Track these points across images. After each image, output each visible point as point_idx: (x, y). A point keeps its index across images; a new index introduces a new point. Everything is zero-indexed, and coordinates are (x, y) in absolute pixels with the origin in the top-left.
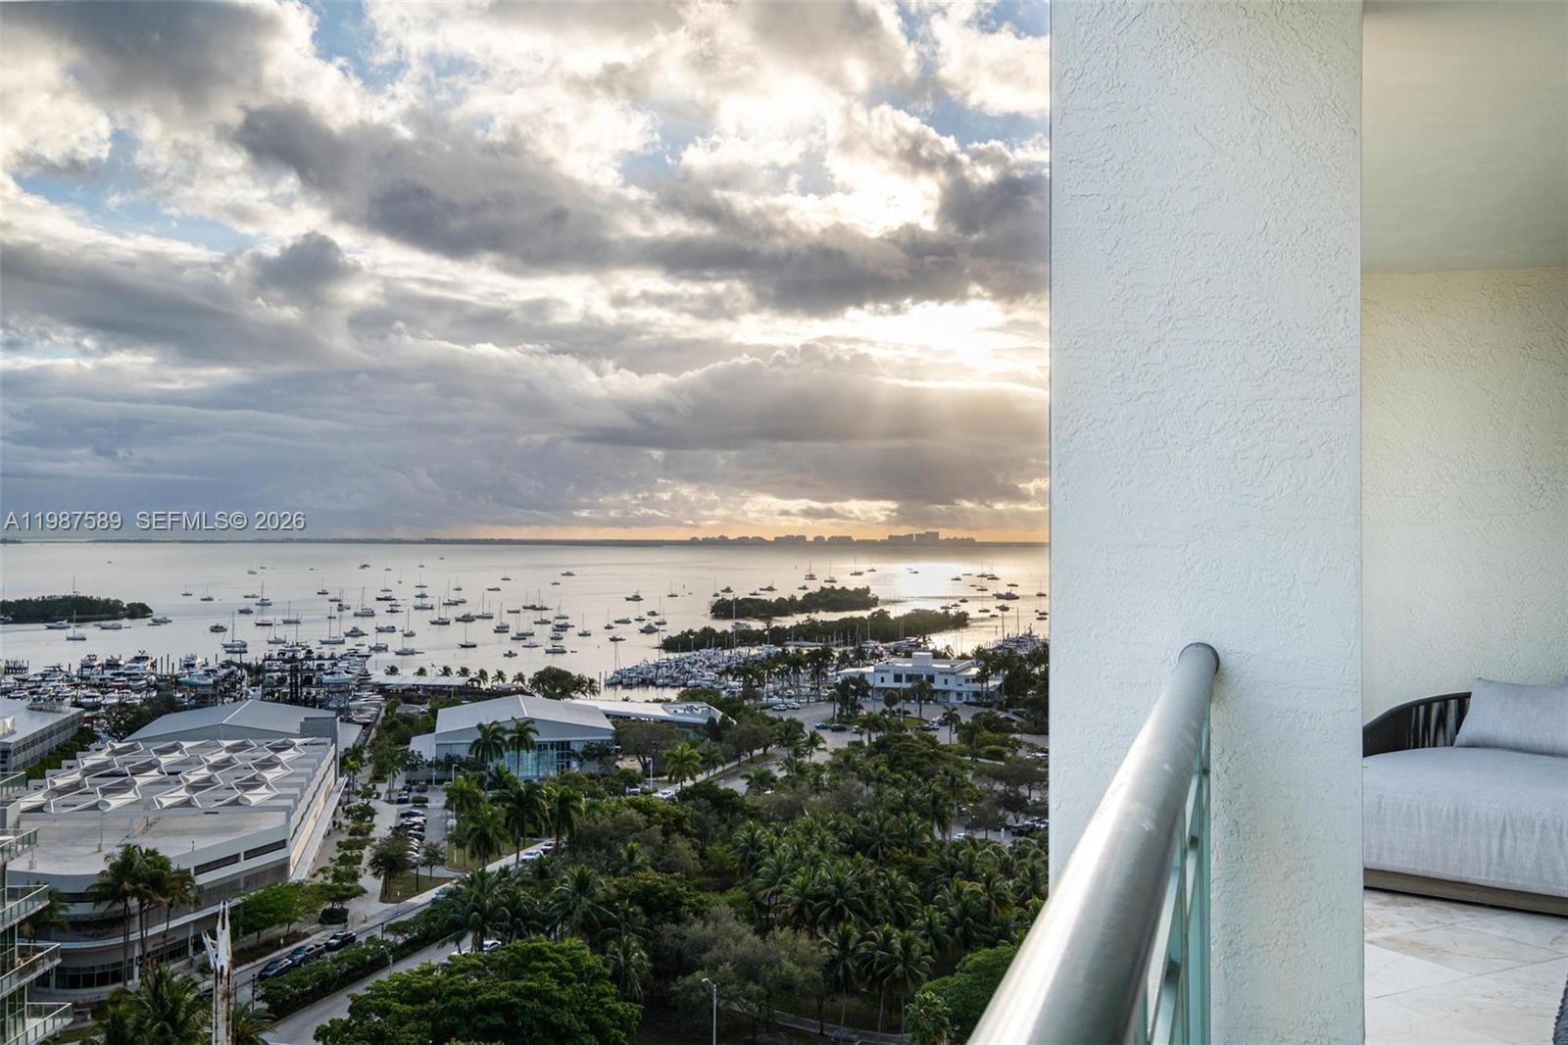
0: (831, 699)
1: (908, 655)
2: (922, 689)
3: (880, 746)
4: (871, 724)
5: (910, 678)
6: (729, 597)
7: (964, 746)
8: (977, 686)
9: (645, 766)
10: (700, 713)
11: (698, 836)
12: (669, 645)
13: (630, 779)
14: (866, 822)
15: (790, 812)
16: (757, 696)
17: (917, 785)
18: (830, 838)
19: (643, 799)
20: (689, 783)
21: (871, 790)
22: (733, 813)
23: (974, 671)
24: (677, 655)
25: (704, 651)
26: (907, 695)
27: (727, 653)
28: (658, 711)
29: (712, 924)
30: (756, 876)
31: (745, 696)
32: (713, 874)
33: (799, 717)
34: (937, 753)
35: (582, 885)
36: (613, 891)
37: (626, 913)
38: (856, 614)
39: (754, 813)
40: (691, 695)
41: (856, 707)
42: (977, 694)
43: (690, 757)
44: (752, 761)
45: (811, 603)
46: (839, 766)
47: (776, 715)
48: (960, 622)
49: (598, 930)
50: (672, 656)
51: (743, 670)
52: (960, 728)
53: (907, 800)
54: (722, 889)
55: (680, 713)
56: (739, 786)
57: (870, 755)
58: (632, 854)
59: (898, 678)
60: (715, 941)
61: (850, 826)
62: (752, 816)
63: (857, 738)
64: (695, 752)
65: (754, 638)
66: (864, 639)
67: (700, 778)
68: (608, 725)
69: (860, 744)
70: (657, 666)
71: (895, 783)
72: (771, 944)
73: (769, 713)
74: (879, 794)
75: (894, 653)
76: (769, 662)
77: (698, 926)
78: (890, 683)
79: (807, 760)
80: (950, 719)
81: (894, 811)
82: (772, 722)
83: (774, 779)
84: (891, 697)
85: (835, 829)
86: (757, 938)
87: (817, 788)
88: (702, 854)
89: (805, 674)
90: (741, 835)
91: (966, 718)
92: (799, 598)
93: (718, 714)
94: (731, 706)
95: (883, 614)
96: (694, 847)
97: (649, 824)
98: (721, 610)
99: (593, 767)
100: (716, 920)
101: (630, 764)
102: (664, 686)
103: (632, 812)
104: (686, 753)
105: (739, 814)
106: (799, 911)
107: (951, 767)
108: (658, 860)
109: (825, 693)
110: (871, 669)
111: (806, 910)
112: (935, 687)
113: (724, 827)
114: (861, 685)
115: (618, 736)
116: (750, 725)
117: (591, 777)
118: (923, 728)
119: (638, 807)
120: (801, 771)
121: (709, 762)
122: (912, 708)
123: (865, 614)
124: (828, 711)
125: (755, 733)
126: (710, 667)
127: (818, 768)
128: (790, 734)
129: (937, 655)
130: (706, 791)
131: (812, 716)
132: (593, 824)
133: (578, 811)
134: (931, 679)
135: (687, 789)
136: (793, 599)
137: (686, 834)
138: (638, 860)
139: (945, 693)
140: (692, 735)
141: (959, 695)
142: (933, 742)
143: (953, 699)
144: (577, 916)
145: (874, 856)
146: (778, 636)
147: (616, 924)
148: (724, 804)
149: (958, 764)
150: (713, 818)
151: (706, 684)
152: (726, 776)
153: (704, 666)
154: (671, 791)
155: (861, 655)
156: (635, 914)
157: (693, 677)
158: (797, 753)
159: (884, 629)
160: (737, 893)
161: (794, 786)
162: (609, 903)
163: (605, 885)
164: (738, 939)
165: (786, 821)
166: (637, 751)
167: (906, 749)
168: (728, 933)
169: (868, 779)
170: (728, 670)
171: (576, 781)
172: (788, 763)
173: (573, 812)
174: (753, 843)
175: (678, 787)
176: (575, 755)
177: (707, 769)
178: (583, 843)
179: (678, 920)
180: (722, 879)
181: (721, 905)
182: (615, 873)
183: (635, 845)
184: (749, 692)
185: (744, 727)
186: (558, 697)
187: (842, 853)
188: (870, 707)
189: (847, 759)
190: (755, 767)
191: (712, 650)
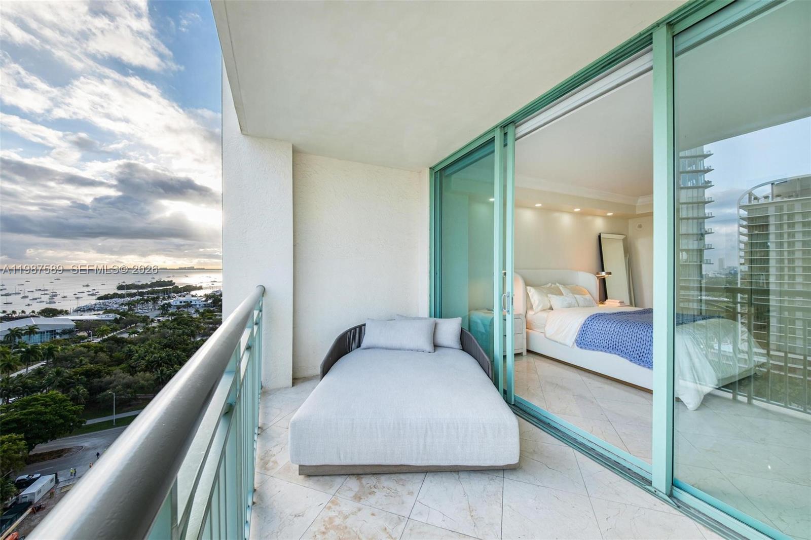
0: (159, 309)
1: (184, 296)
2: (189, 305)
3: (175, 320)
4: (172, 314)
5: (184, 302)
6: (124, 284)
7: (201, 317)
8: (205, 303)
9: (89, 334)
10: (111, 316)
11: (109, 352)
12: (99, 298)
13: (83, 338)
14: (170, 340)
15: (143, 341)
16: (133, 310)
17: (185, 328)
18: (157, 345)
19: (86, 344)
20: (106, 337)
21: (172, 331)
22: (123, 343)
23: (204, 299)
24: (103, 301)
25: (114, 299)
26: (184, 307)
27: (123, 300)
28: (95, 317)
29: (114, 376)
30: (131, 359)
31: (129, 310)
32: (115, 361)
33: (148, 315)
34: (192, 320)
35: (58, 373)
36: (72, 373)
37: (78, 379)
38: (168, 287)
39: (131, 342)
40: (107, 312)
41: (167, 310)
42: (204, 305)
43: (107, 330)
44: (131, 328)
45: (153, 285)
46: (161, 326)
47: (140, 315)
48: (200, 288)
49: (65, 386)
50: (101, 301)
51: (128, 304)
52: (199, 313)
53: (183, 332)
54: (118, 365)
55: (104, 317)
56: (126, 336)
57: (171, 322)
58: (81, 361)
59: (181, 302)
60: (115, 380)
61: (165, 341)
62: (130, 343)
63: (168, 318)
64: (108, 328)
65: (135, 295)
66: (170, 293)
67: (109, 335)
68: (73, 323)
69: (169, 320)
70: (95, 305)
71: (180, 329)
72: (136, 378)
73: (137, 315)
74: (174, 332)
75: (180, 296)
76: (138, 302)
77: (108, 377)
78: (178, 303)
79: (150, 326)
80: (197, 311)
81: (179, 336)
82: (138, 317)
83: (139, 332)
84: (178, 307)
85: (159, 343)
86: (131, 377)
87: (153, 332)
88: (111, 356)
89: (150, 303)
90: (126, 349)
91: (201, 310)
92: (149, 283)
93: (118, 316)
94: (123, 314)
95: (177, 287)
96: (107, 355)
97: (89, 351)
98: (120, 287)
99: (66, 337)
100: (115, 374)
101: (85, 334)
102: (98, 310)
103: (82, 349)
104: (104, 329)
105: (125, 344)
106: (146, 366)
107: (197, 323)
108: (92, 361)
109: (157, 308)
110: (172, 301)
111: (149, 366)
112: (192, 304)
113: (120, 348)
114: (169, 305)
115: (77, 326)
116: (129, 318)
117: (65, 339)
118: (188, 313)
119: (84, 347)
120: (148, 329)
121: (114, 330)
122: (186, 310)
123: (171, 287)
124: (158, 312)
125: (132, 320)
126: (116, 303)
127: (154, 328)
128: (145, 320)
129: (193, 296)
130: (114, 339)
131: (152, 315)
132: (64, 354)
133: (57, 351)
134: (191, 302)
135: (105, 339)
136: (147, 284)
137: (104, 352)
138: (84, 362)
139: (195, 305)
140: (108, 323)
141: (200, 305)
142: (191, 317)
143: (198, 306)
144: (56, 383)
145: (172, 348)
146: (141, 294)
147: (74, 383)
148: (120, 342)
149: (199, 322)
150: (115, 346)
151: (114, 309)
152: (121, 333)
153: (114, 304)
154: (99, 340)
155: (169, 297)
156: (82, 379)
157: (110, 307)
158: (147, 324)
159: (177, 290)
160: (123, 365)
161: (145, 333)
162: (70, 377)
163: (67, 372)
164: (124, 378)
165: (143, 343)
166: (85, 330)
167: (183, 320)
168: (121, 377)
169: (171, 329)
170: (122, 304)
171: (58, 341)
172: (144, 327)
173: (55, 352)
174: (130, 351)
175: (102, 339)
176: (58, 334)
177: (113, 332)
178: (58, 360)
179: (100, 377)
180: (119, 362)
181: (117, 370)
182: (74, 367)
183: (83, 358)
184: (130, 309)
185: (128, 319)
186: (53, 316)
187: (161, 349)
188: (171, 310)
189: (164, 324)
190: (131, 330)
191: (117, 299)
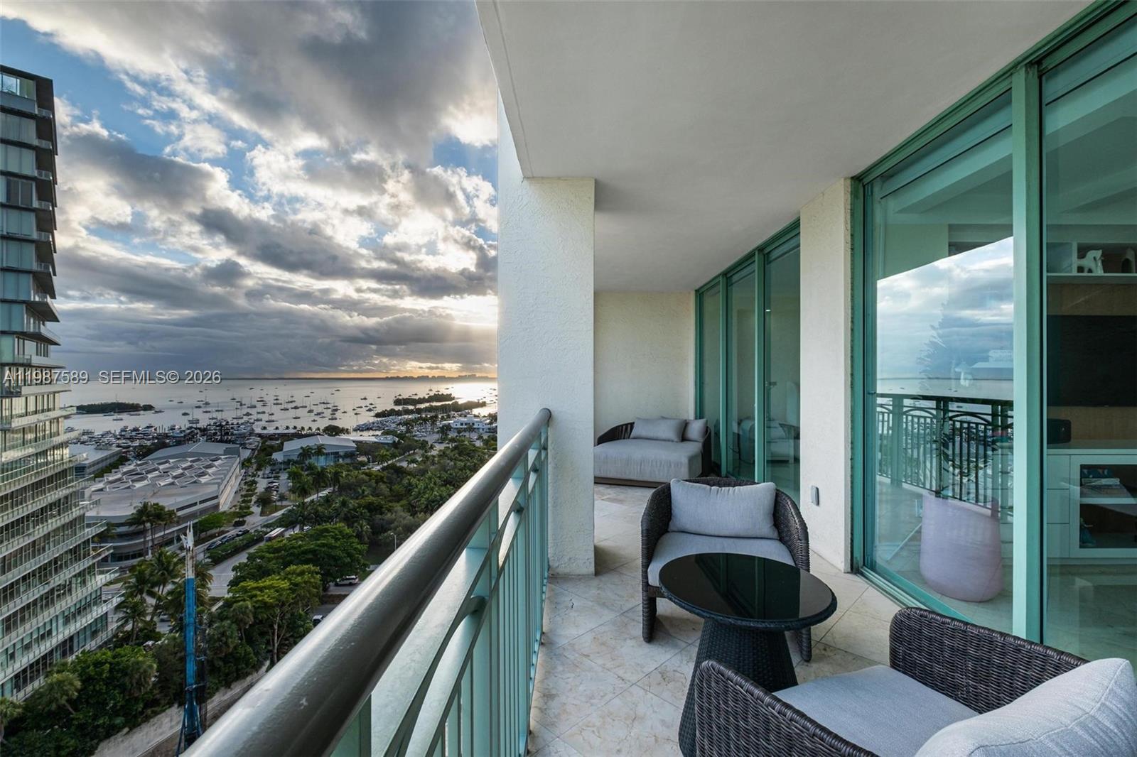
0: (438, 432)
1: (465, 416)
2: (470, 428)
3: (456, 448)
4: (452, 440)
5: (466, 424)
6: (401, 398)
7: (485, 447)
8: (489, 426)
9: (368, 459)
10: (390, 439)
11: (389, 483)
12: (378, 415)
13: (363, 464)
14: (451, 474)
15: (423, 472)
16: (411, 432)
17: (468, 460)
18: (438, 480)
19: (367, 471)
20: (386, 464)
21: (452, 463)
22: (402, 474)
23: (488, 421)
24: (381, 419)
25: (391, 417)
26: (465, 430)
27: (400, 418)
28: (374, 439)
29: (394, 514)
30: (411, 495)
31: (407, 432)
32: (395, 496)
33: (426, 439)
34: (476, 449)
35: (344, 504)
36: (356, 505)
37: (361, 513)
38: (447, 403)
39: (410, 473)
40: (386, 433)
41: (447, 435)
42: (489, 429)
43: (386, 455)
44: (409, 455)
45: (431, 399)
46: (441, 455)
47: (417, 439)
48: (483, 405)
49: (350, 520)
50: (379, 419)
51: (406, 423)
52: (483, 440)
53: (465, 466)
54: (398, 502)
55: (382, 440)
56: (404, 464)
57: (452, 451)
58: (363, 491)
59: (462, 424)
60: (395, 520)
61: (445, 476)
62: (409, 475)
63: (448, 445)
64: (388, 453)
65: (408, 412)
66: (450, 411)
67: (390, 462)
68: (354, 445)
69: (448, 447)
70: (373, 423)
71: (461, 460)
72: (417, 519)
73: (415, 438)
74: (455, 464)
75: (460, 416)
76: (415, 420)
77: (389, 515)
78: (459, 426)
79: (429, 454)
80: (480, 438)
81: (461, 470)
82: (417, 441)
83: (417, 461)
84: (459, 431)
85: (440, 477)
86: (411, 517)
87: (433, 463)
88: (391, 490)
89: (429, 424)
90: (405, 481)
91: (485, 437)
92: (427, 397)
93: (397, 439)
94: (401, 436)
95: (456, 403)
96: (388, 487)
97: (370, 480)
98: (397, 402)
99: (348, 461)
100: (396, 512)
101: (363, 459)
102: (376, 430)
103: (364, 476)
104: (384, 453)
105: (404, 474)
106: (427, 507)
107: (480, 453)
108: (374, 492)
109: (436, 430)
110: (452, 422)
111: (429, 506)
112: (475, 427)
113: (399, 479)
114: (448, 427)
115: (358, 449)
116: (408, 442)
117: (347, 464)
118: (470, 441)
119: (366, 474)
120: (427, 458)
121: (393, 456)
122: (467, 434)
123: (450, 403)
124: (437, 436)
125: (410, 445)
126: (394, 423)
127: (434, 456)
128: (423, 445)
129: (475, 416)
130: (392, 467)
131: (431, 439)
132: (347, 481)
133: (342, 477)
134: (473, 424)
135: (385, 467)
136: (424, 398)
137: (384, 482)
138: (366, 493)
139: (478, 429)
140: (386, 447)
141: (483, 429)
142: (474, 446)
143: (481, 430)
144: (342, 515)
145: (454, 486)
146: (419, 411)
147: (357, 517)
148: (399, 471)
149: (483, 453)
150: (395, 476)
151: (391, 429)
152: (399, 461)
153: (391, 423)
154: (378, 468)
155: (449, 417)
156: (365, 513)
157: (387, 426)
158: (426, 452)
159: (457, 408)
160: (404, 502)
161: (425, 463)
162: (354, 510)
163: (352, 503)
164: (404, 518)
165: (422, 476)
166: (366, 454)
167: (465, 448)
168: (401, 516)
169: (451, 460)
170: (400, 424)
171: (342, 466)
172: (423, 455)
173: (340, 478)
174: (410, 484)
175: (381, 466)
176: (341, 457)
177: (392, 459)
178: (344, 488)
179: (381, 514)
180: (398, 497)
181: (398, 507)
182: (357, 498)
183: (365, 488)
184: (408, 431)
185: (406, 443)
186: (334, 436)
187: (442, 485)
188: (452, 435)
189: (444, 453)
190: (410, 457)
191: (394, 417)
